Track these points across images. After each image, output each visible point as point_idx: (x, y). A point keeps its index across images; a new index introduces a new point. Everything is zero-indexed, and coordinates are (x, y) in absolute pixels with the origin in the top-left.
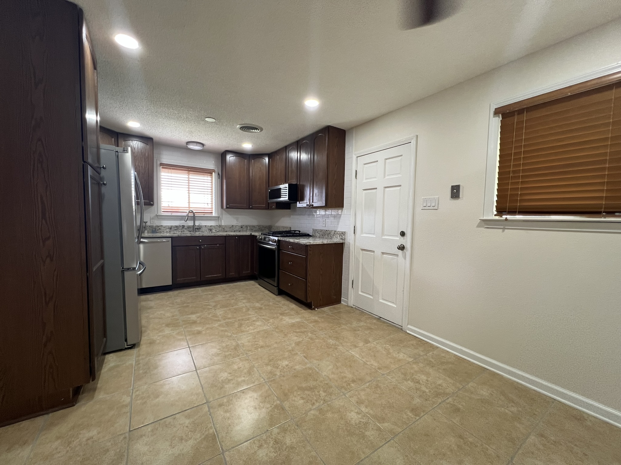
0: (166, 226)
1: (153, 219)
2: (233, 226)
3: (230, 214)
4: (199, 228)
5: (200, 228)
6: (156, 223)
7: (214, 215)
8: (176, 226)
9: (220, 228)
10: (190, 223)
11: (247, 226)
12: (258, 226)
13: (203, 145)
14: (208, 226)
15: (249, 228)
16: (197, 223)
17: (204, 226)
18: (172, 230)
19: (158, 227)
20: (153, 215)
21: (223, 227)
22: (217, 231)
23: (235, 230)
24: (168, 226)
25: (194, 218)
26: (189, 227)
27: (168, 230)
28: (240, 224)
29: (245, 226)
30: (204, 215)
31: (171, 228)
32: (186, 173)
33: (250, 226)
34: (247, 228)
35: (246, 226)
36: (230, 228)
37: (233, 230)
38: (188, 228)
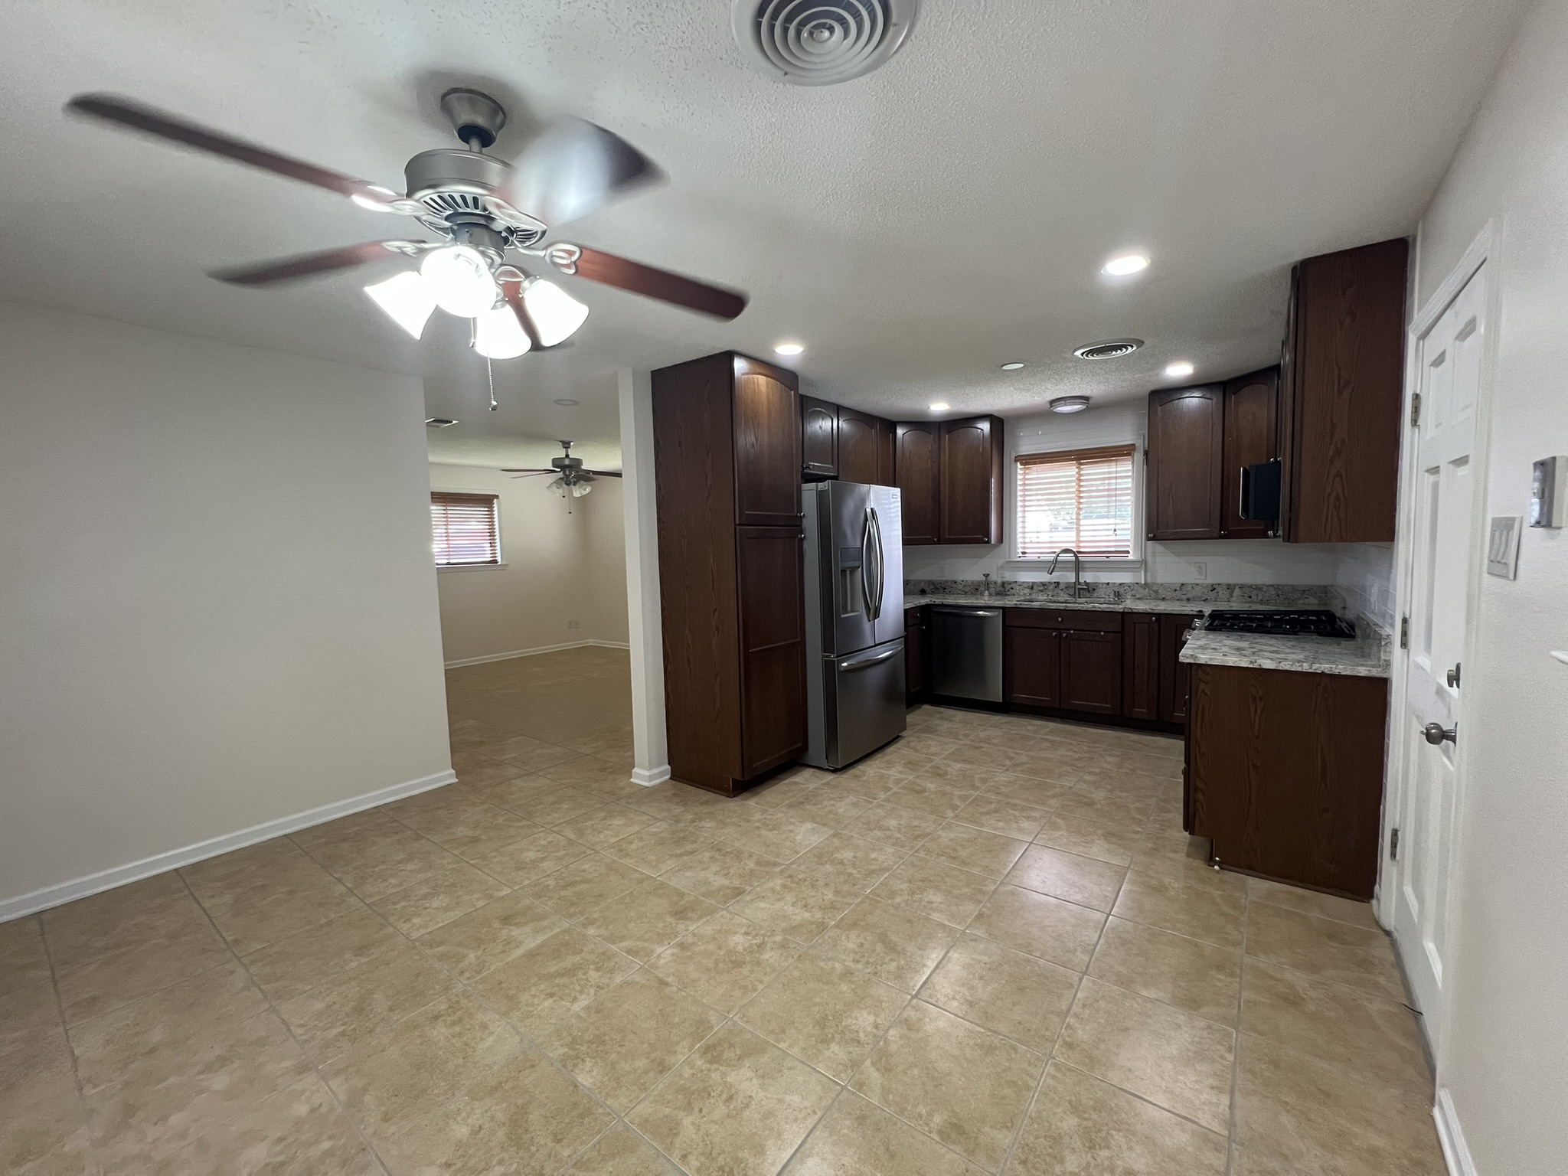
0: (1023, 582)
1: (1002, 567)
2: (1183, 584)
3: (1178, 555)
4: (1090, 589)
5: (1094, 590)
6: (1009, 577)
7: (1131, 557)
8: (1041, 583)
9: (1147, 590)
10: (1070, 577)
11: (1230, 588)
12: (1272, 586)
14: (1114, 584)
15: (1237, 592)
16: (1087, 577)
17: (1103, 584)
18: (1034, 591)
19: (1010, 584)
20: (1001, 562)
21: (1155, 588)
22: (1138, 596)
23: (1189, 596)
24: (1028, 583)
25: (1078, 566)
26: (1068, 586)
27: (1027, 591)
28: (1210, 581)
29: (1225, 587)
30: (1107, 557)
31: (1032, 588)
32: (1072, 465)
33: (1242, 587)
34: (1232, 592)
35: (1229, 585)
36: (1176, 590)
37: (1184, 597)
38: (1066, 588)
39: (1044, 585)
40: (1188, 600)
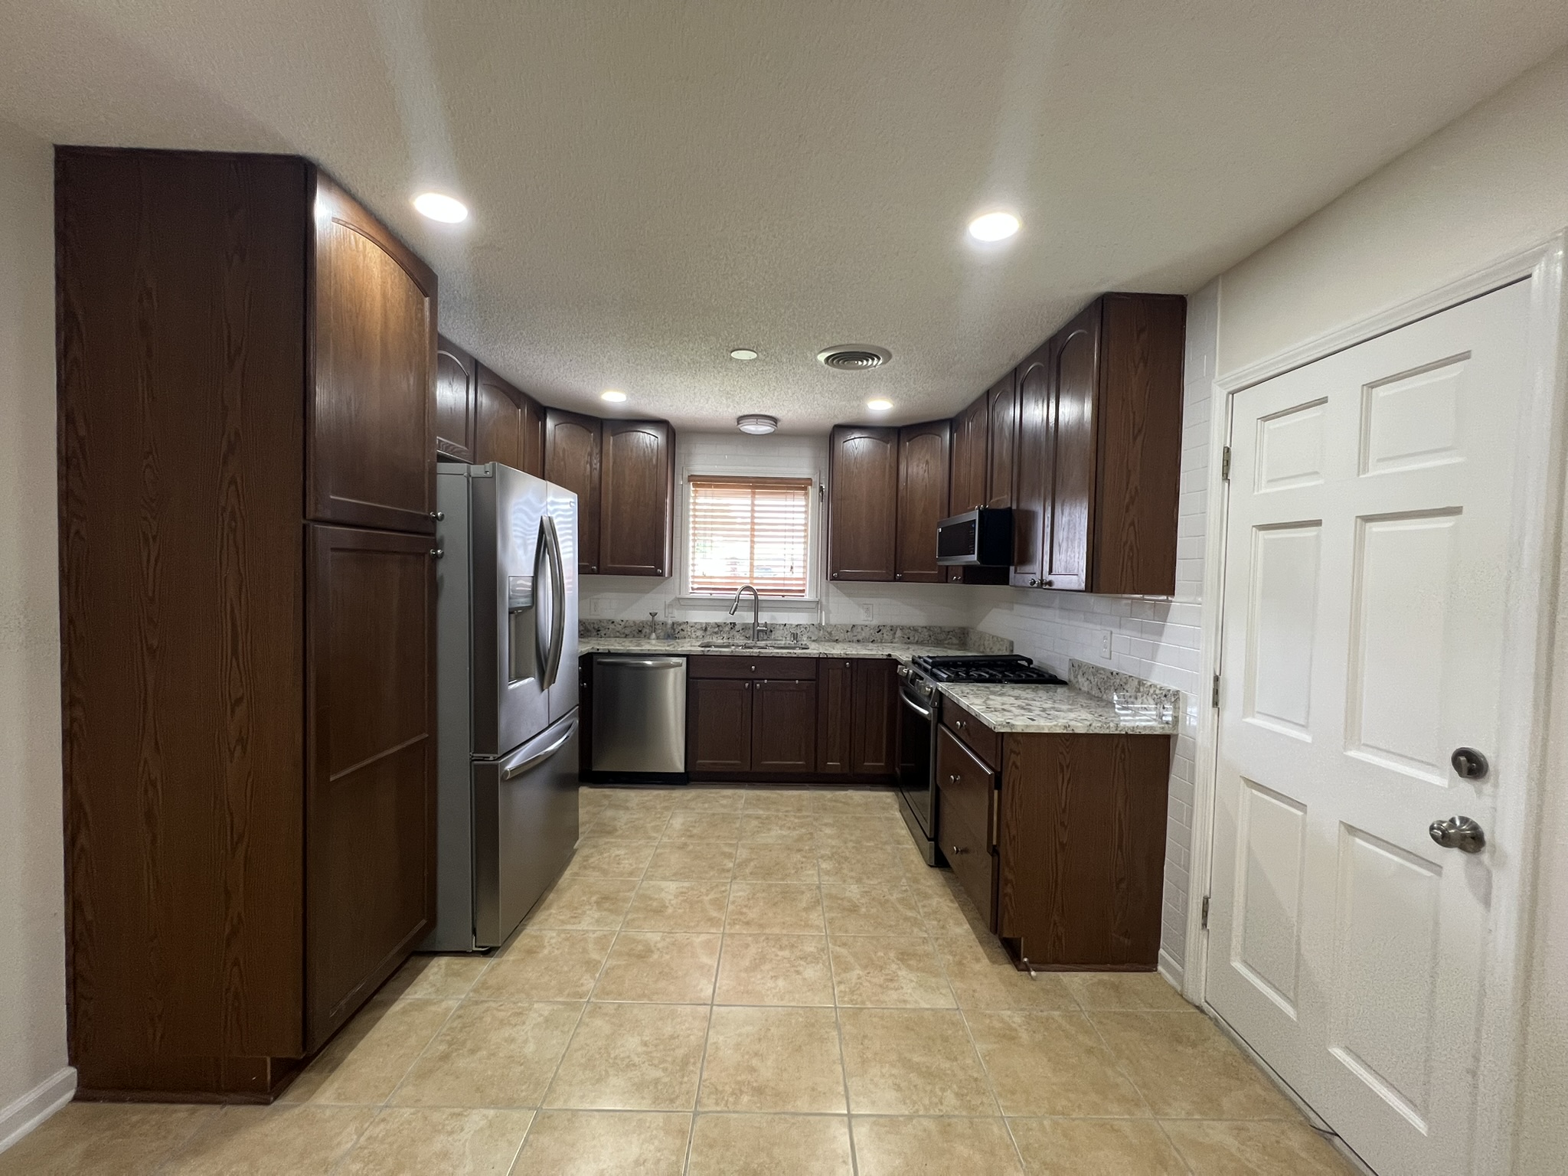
0: (696, 623)
1: (670, 605)
2: (854, 626)
3: (849, 595)
4: (768, 631)
5: (771, 631)
6: (678, 616)
7: (807, 597)
8: (716, 623)
9: (822, 632)
10: (748, 617)
11: (893, 629)
12: (926, 627)
13: (774, 420)
14: (791, 625)
15: (899, 633)
16: (764, 618)
17: (780, 625)
18: (708, 633)
19: (680, 625)
20: (669, 598)
21: (829, 630)
22: (813, 638)
23: (860, 638)
24: (701, 623)
25: (756, 606)
26: (745, 627)
27: (699, 633)
28: (875, 622)
29: (889, 629)
30: (783, 596)
31: (706, 630)
32: (747, 493)
33: (902, 628)
34: (895, 633)
35: (892, 626)
36: (847, 632)
37: (855, 639)
38: (743, 629)
39: (718, 626)
40: (858, 641)
